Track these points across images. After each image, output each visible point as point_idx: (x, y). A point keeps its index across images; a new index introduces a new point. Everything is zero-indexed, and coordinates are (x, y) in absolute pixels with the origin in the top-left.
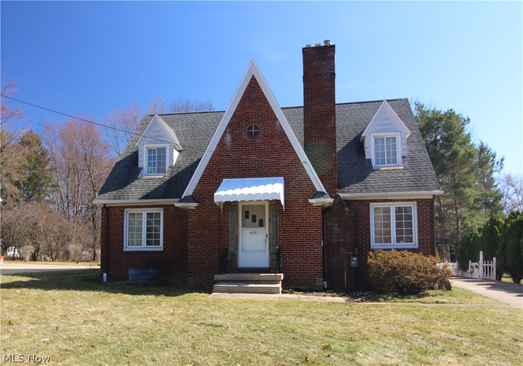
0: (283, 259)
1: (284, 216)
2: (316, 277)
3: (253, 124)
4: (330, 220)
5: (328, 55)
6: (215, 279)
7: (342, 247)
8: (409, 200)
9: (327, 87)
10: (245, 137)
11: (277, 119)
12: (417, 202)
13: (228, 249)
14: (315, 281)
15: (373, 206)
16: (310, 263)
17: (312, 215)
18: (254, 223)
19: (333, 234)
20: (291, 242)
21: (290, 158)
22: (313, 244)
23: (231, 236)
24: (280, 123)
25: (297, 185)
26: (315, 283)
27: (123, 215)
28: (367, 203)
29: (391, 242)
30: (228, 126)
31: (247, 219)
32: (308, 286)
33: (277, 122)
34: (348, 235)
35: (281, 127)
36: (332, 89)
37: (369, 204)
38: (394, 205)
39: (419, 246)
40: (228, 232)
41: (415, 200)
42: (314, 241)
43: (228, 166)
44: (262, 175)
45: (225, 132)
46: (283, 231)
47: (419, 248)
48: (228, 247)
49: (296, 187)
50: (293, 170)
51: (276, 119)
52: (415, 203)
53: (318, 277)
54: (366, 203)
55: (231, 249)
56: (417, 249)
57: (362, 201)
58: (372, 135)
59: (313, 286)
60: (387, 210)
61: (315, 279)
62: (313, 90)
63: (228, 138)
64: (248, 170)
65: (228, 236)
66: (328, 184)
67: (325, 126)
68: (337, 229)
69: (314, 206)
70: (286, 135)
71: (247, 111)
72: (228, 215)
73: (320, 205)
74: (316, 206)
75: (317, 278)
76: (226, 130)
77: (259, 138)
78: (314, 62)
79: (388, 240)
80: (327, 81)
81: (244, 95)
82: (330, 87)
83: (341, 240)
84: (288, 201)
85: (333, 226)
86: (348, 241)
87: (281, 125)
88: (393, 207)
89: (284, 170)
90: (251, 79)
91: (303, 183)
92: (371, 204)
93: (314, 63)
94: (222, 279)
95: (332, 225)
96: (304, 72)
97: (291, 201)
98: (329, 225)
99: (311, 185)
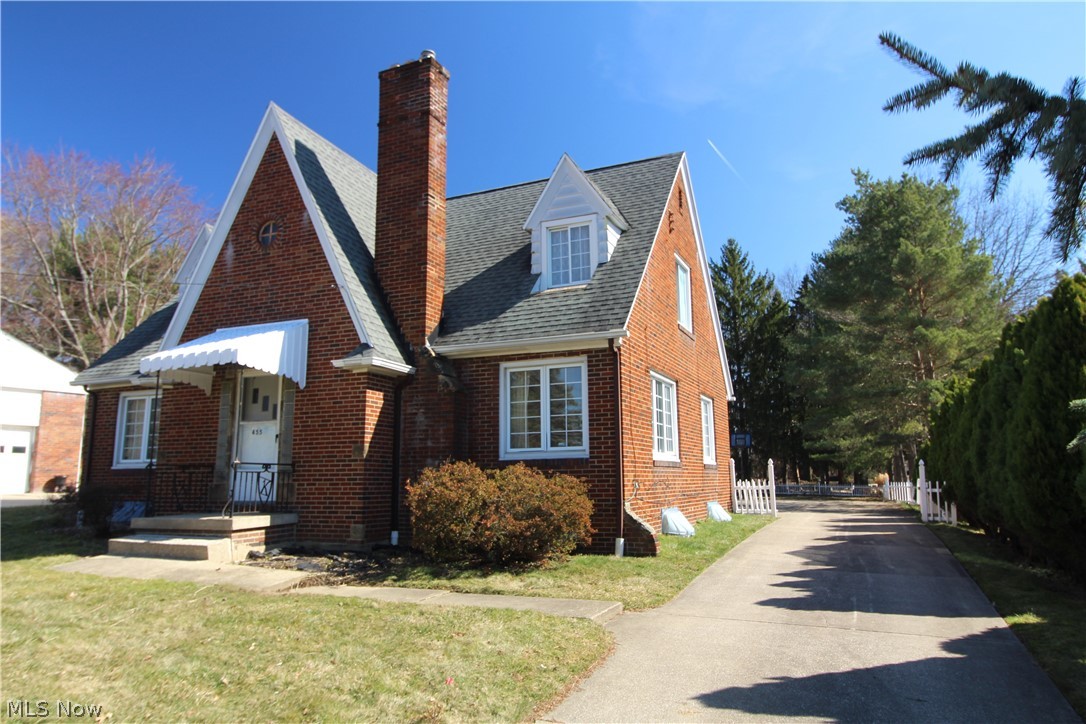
0: (299, 485)
1: (306, 396)
2: (350, 522)
3: (271, 222)
4: (411, 401)
5: (420, 78)
6: (132, 526)
7: (431, 457)
8: (571, 353)
9: (416, 138)
10: (255, 246)
11: (305, 208)
12: (589, 357)
13: (214, 464)
14: (349, 532)
15: (507, 369)
16: (342, 493)
17: (350, 393)
18: (266, 413)
19: (415, 431)
20: (314, 448)
21: (321, 281)
22: (349, 452)
23: (222, 439)
24: (308, 215)
25: (329, 333)
26: (348, 536)
27: (117, 405)
28: (493, 363)
29: (540, 446)
30: (231, 230)
31: (255, 405)
32: (335, 541)
33: (305, 214)
34: (441, 432)
35: (311, 223)
36: (424, 141)
37: (498, 365)
38: (546, 365)
39: (591, 453)
40: (216, 431)
41: (583, 352)
42: (350, 447)
43: (225, 305)
44: (276, 318)
45: (226, 242)
46: (303, 426)
47: (591, 457)
48: (214, 460)
49: (327, 338)
50: (325, 304)
51: (303, 208)
52: (584, 358)
53: (355, 523)
54: (490, 365)
55: (219, 463)
56: (587, 459)
57: (483, 360)
58: (545, 225)
59: (345, 541)
60: (535, 377)
61: (348, 527)
62: (393, 147)
63: (230, 252)
64: (256, 308)
65: (216, 439)
66: (412, 328)
67: (410, 214)
68: (422, 419)
69: (354, 375)
70: (317, 238)
71: (261, 198)
72: (219, 398)
73: (365, 370)
74: (359, 374)
75: (352, 525)
76: (228, 237)
77: (275, 247)
78: (396, 94)
79: (535, 441)
80: (417, 127)
81: (259, 169)
82: (422, 137)
83: (429, 444)
84: (312, 365)
85: (416, 414)
86: (442, 445)
87: (310, 219)
88: (544, 368)
89: (310, 306)
90: (272, 140)
91: (339, 328)
92: (503, 365)
93: (397, 98)
94: (141, 527)
95: (414, 411)
96: (381, 117)
97: (317, 365)
98: (409, 411)
99: (352, 331)
